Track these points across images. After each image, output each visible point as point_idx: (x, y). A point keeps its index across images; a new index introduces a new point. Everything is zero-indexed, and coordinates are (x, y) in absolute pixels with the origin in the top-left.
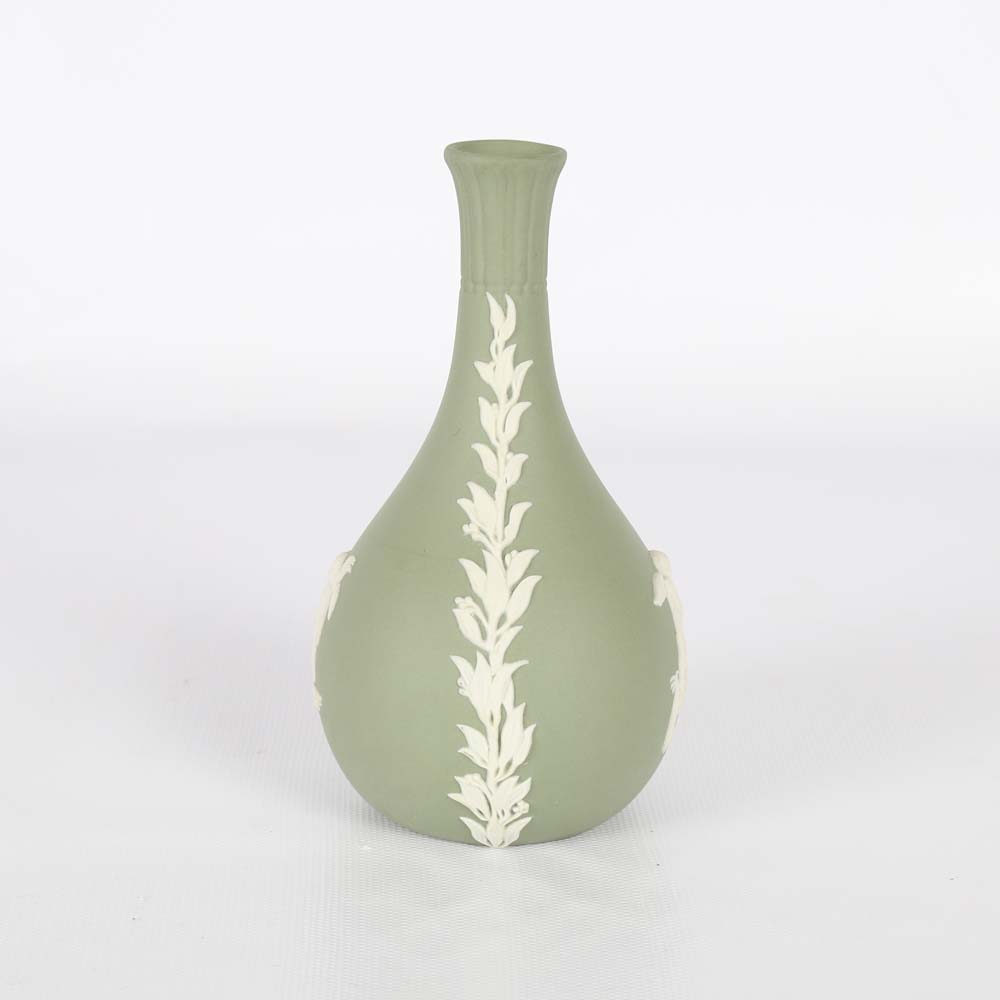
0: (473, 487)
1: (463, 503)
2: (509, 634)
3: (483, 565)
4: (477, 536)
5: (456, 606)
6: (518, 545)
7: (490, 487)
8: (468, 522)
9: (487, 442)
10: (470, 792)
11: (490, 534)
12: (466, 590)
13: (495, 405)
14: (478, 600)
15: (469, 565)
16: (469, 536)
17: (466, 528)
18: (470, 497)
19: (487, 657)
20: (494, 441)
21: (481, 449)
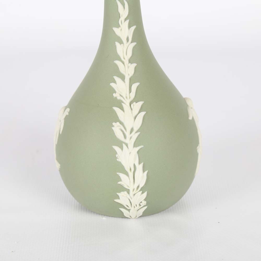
0: (116, 78)
1: (112, 85)
2: (135, 136)
3: (122, 109)
4: (119, 98)
5: (113, 126)
6: (136, 100)
7: (123, 77)
8: (115, 92)
9: (119, 59)
10: (123, 198)
11: (124, 96)
12: (117, 120)
13: (122, 45)
14: (121, 123)
15: (117, 109)
16: (116, 98)
17: (115, 95)
18: (115, 82)
19: (127, 145)
20: (123, 59)
21: (117, 62)
